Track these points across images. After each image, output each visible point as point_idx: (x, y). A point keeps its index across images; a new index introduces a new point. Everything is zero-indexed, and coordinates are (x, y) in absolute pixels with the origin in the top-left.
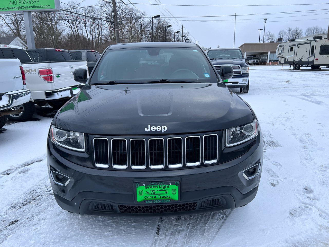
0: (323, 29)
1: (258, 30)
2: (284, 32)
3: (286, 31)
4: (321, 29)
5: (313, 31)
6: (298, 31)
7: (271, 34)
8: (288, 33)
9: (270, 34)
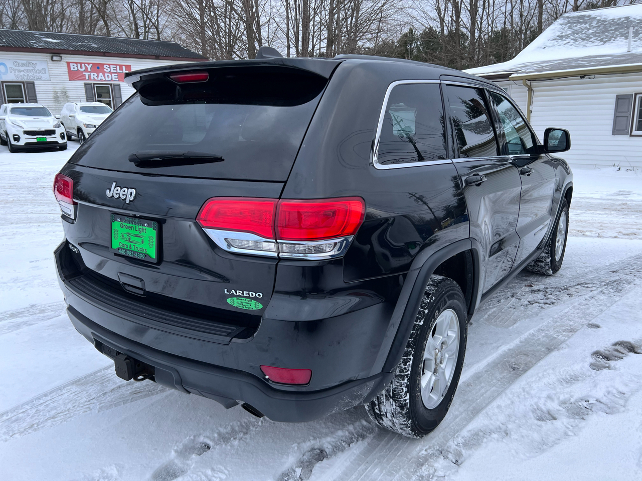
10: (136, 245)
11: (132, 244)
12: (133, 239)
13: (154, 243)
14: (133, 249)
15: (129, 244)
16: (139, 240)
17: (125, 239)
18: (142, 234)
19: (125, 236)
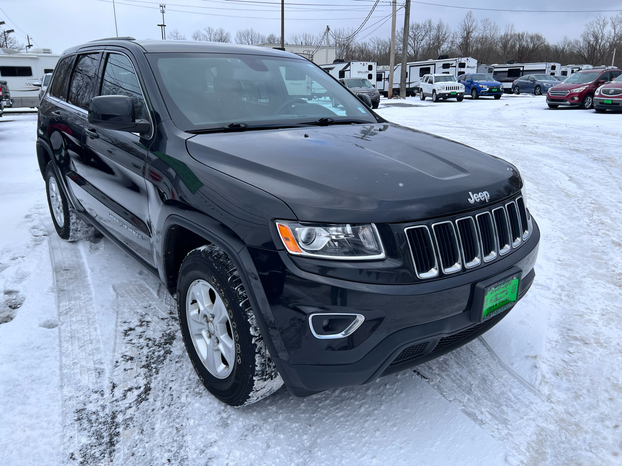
0: (260, 34)
1: (158, 25)
2: (201, 35)
3: (206, 33)
4: (259, 34)
5: (246, 36)
6: (224, 34)
7: (180, 36)
8: (208, 36)
9: (178, 35)
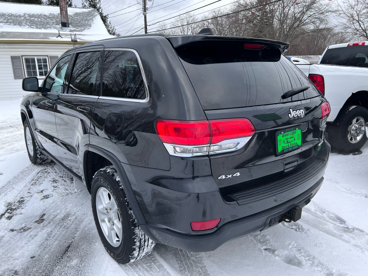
10: (291, 143)
11: (289, 144)
12: (289, 140)
13: (300, 137)
14: (290, 146)
15: (287, 145)
16: (293, 139)
17: (285, 143)
18: (294, 135)
19: (285, 141)
